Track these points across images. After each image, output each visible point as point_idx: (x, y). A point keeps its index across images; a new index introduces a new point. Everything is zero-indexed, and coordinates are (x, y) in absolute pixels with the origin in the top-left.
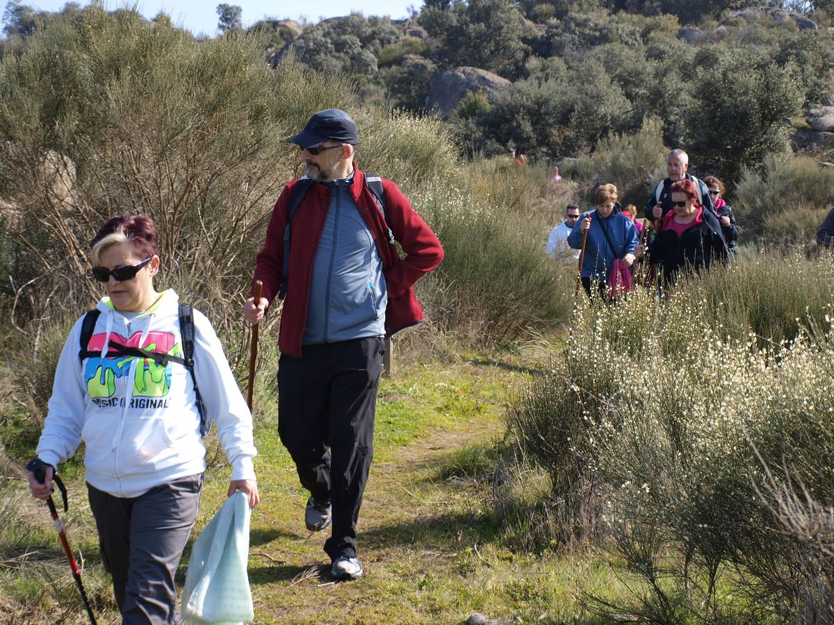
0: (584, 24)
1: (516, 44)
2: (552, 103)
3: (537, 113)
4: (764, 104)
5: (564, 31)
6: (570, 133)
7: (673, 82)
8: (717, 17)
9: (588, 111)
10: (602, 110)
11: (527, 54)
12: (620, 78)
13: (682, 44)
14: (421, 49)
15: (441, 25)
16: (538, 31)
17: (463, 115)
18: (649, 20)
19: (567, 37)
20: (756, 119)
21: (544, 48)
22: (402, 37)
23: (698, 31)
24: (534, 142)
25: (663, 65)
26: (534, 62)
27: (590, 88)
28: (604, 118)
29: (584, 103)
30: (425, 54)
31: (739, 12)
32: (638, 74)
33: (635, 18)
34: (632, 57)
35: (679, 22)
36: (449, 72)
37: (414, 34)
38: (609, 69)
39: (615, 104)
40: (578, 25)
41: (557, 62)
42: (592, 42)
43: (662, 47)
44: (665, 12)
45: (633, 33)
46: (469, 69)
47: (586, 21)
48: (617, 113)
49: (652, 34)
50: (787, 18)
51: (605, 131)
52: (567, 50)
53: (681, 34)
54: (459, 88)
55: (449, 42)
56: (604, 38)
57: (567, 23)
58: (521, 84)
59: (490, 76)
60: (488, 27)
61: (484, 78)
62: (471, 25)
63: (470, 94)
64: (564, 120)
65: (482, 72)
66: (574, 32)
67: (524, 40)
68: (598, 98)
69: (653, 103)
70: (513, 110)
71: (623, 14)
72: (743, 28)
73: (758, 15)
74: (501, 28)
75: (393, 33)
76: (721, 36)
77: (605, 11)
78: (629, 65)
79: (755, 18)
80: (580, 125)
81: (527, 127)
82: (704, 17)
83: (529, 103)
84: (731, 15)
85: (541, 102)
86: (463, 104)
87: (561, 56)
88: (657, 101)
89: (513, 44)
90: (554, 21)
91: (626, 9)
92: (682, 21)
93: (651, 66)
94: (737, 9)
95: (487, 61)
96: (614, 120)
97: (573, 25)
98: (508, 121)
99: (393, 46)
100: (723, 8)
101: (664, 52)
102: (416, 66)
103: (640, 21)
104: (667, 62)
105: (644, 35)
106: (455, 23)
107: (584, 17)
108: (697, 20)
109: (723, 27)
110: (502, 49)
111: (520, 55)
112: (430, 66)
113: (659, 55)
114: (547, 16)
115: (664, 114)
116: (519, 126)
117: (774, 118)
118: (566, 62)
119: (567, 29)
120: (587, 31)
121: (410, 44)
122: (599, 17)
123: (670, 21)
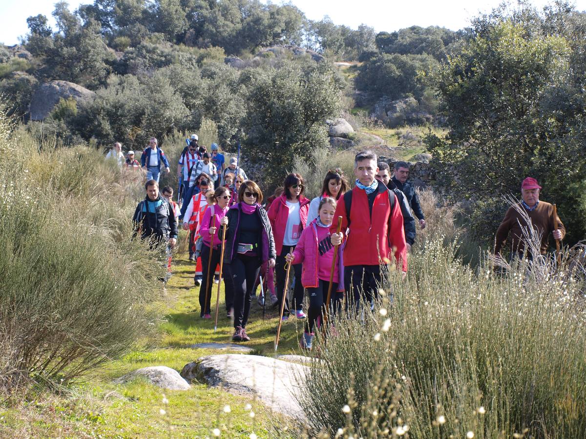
0: (153, 51)
1: (100, 65)
2: (127, 107)
3: (115, 115)
4: (307, 106)
5: (137, 56)
6: (141, 132)
7: (224, 93)
8: (253, 52)
9: (156, 114)
10: (168, 114)
11: (108, 73)
12: (181, 90)
13: (228, 67)
14: (27, 68)
15: (41, 48)
16: (118, 56)
17: (57, 117)
18: (202, 51)
19: (140, 60)
20: (300, 119)
21: (122, 68)
22: (12, 58)
23: (239, 60)
24: (111, 138)
25: (214, 83)
26: (114, 79)
27: (158, 96)
28: (168, 120)
29: (153, 108)
30: (30, 72)
31: (269, 48)
32: (195, 88)
33: (192, 50)
34: (191, 76)
35: (225, 53)
36: (47, 85)
37: (21, 56)
38: (172, 84)
39: (177, 110)
40: (148, 51)
41: (131, 78)
42: (159, 65)
43: (213, 69)
44: (214, 46)
45: (190, 60)
46: (62, 82)
47: (155, 49)
48: (179, 117)
49: (205, 60)
50: (304, 54)
51: (169, 131)
52: (140, 70)
53: (227, 61)
54: (54, 96)
55: (47, 62)
56: (167, 63)
57: (140, 50)
58: (102, 91)
59: (79, 88)
60: (79, 50)
61: (74, 90)
62: (65, 49)
63: (62, 101)
64: (137, 122)
65: (73, 85)
66: (145, 57)
67: (107, 62)
68: (165, 104)
69: (208, 109)
70: (96, 112)
71: (183, 46)
72: (272, 59)
73: (283, 51)
74: (89, 51)
75: (5, 55)
76: (257, 64)
77: (169, 44)
78: (189, 82)
79: (281, 53)
80: (149, 125)
81: (107, 126)
82: (243, 51)
83: (108, 107)
84: (263, 50)
85: (118, 106)
86: (56, 109)
87: (134, 74)
88: (211, 108)
89: (98, 65)
90: (130, 49)
91: (185, 43)
92: (227, 52)
93: (205, 83)
94: (267, 46)
95: (77, 77)
96: (177, 122)
97: (144, 52)
98: (91, 121)
99: (4, 64)
100: (257, 45)
101: (215, 73)
102: (22, 80)
103: (195, 53)
104: (217, 80)
105: (199, 61)
106: (52, 46)
107: (153, 46)
108: (238, 53)
109: (257, 58)
110: (89, 68)
111: (103, 73)
112: (33, 79)
113: (211, 76)
114: (125, 46)
115: (216, 118)
116: (100, 125)
117: (315, 119)
118: (139, 79)
119: (140, 55)
120: (155, 57)
121: (18, 64)
122: (165, 47)
123: (218, 52)
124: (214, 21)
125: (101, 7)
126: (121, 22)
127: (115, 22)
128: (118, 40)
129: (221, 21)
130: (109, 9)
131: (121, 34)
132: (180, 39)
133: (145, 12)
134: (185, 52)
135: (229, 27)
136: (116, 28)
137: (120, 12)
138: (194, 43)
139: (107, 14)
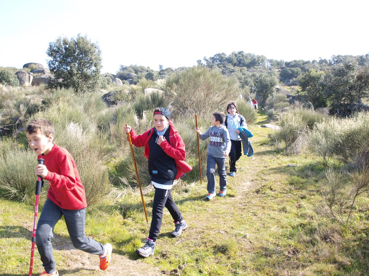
0: (229, 68)
4: (271, 83)
5: (226, 70)
7: (249, 79)
8: (253, 68)
13: (248, 72)
18: (241, 68)
19: (226, 71)
20: (269, 86)
23: (251, 70)
25: (245, 76)
31: (257, 67)
32: (241, 78)
33: (238, 67)
42: (231, 72)
43: (245, 73)
44: (244, 66)
45: (239, 70)
47: (230, 68)
49: (242, 70)
50: (267, 68)
53: (248, 70)
56: (233, 71)
57: (226, 68)
72: (258, 69)
73: (261, 67)
76: (255, 71)
84: (256, 67)
90: (223, 68)
92: (247, 68)
93: (243, 76)
94: (257, 66)
97: (227, 69)
100: (254, 66)
105: (241, 71)
108: (250, 68)
109: (255, 69)
113: (244, 74)
114: (222, 67)
117: (273, 86)
119: (226, 69)
120: (230, 70)
122: (232, 67)
123: (245, 68)
124: (243, 60)
125: (215, 57)
126: (220, 61)
127: (219, 61)
128: (220, 65)
129: (245, 60)
130: (217, 58)
131: (220, 64)
132: (235, 65)
133: (226, 58)
134: (237, 68)
135: (247, 61)
136: (219, 62)
137: (220, 59)
138: (238, 66)
139: (216, 59)
